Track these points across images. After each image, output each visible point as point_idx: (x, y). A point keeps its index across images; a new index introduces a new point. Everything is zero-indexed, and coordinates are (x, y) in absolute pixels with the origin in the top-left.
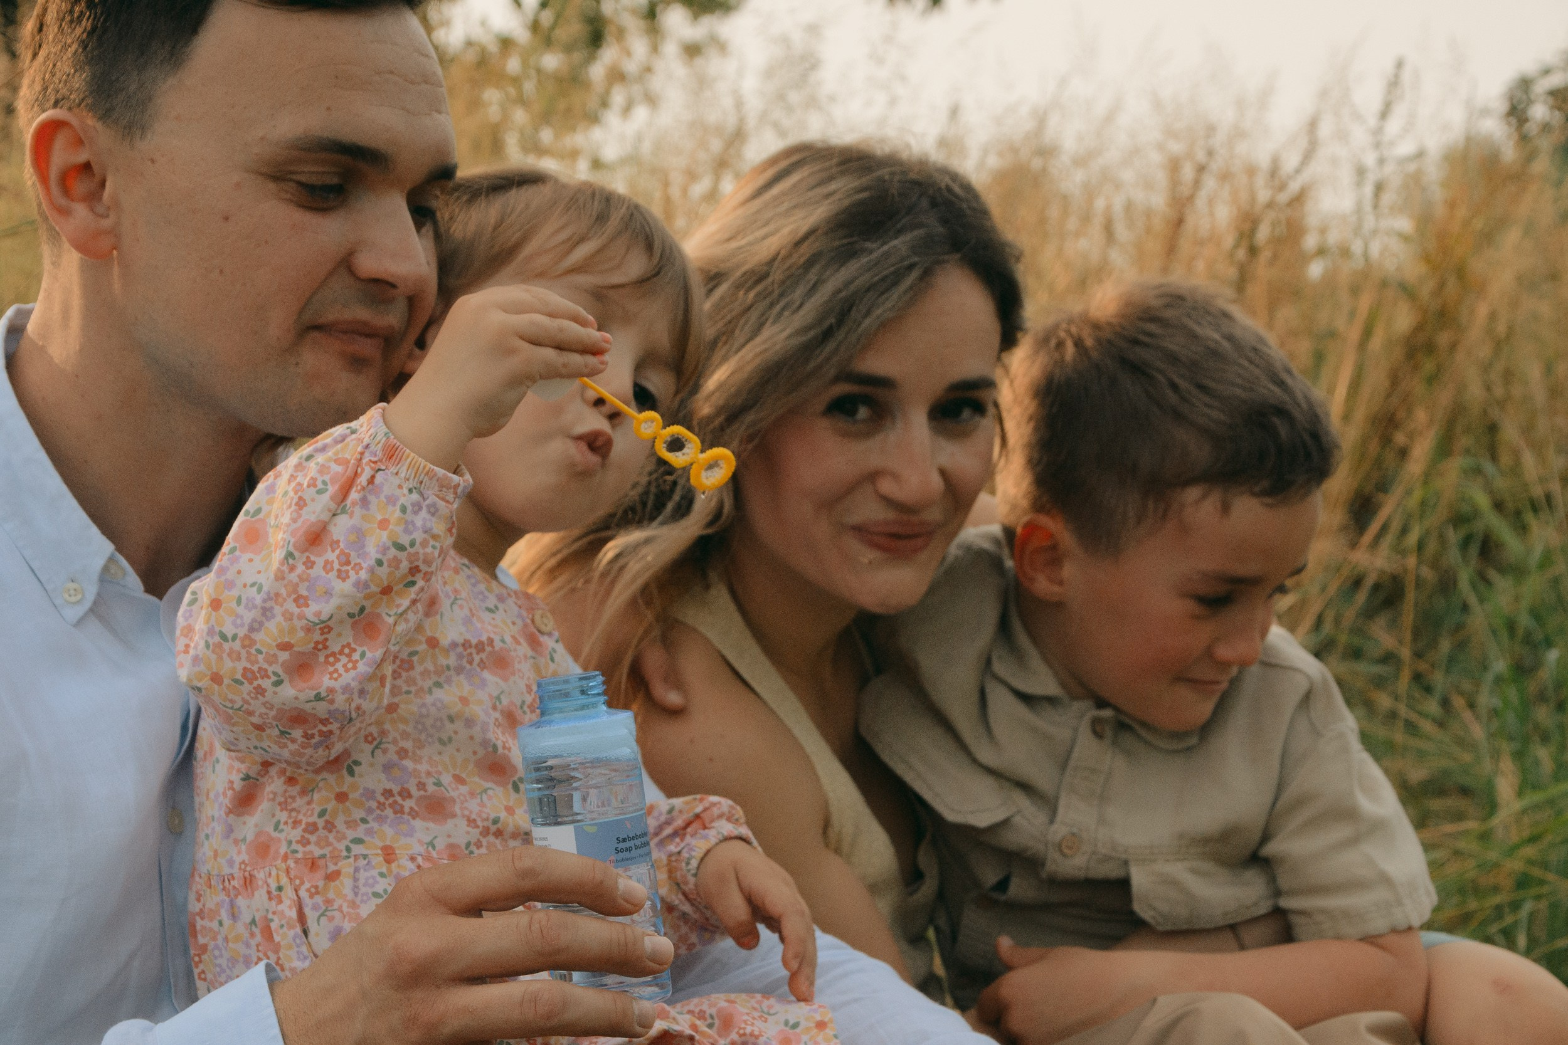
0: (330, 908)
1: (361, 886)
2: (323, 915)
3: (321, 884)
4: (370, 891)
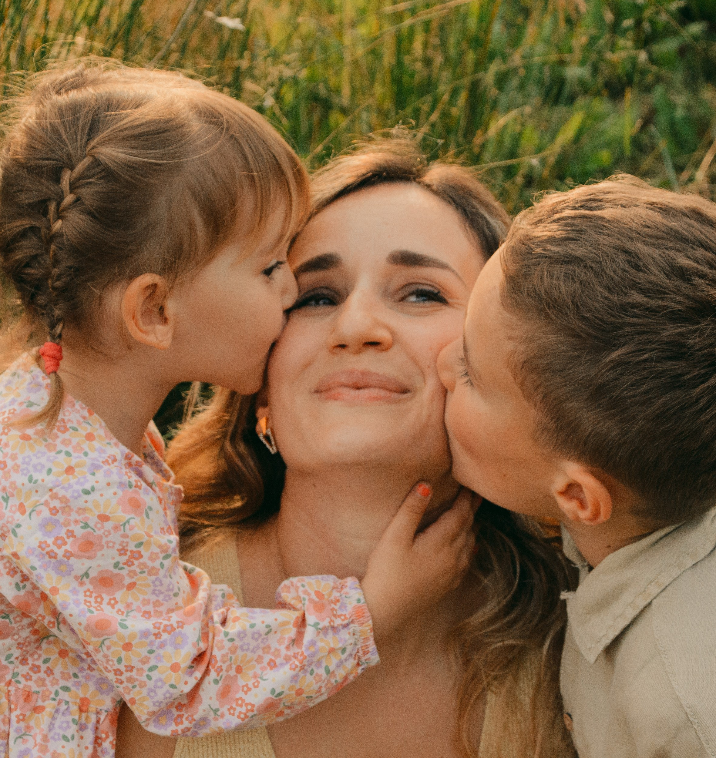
0: (27, 733)
1: (56, 726)
2: (20, 737)
3: (28, 713)
4: (62, 733)
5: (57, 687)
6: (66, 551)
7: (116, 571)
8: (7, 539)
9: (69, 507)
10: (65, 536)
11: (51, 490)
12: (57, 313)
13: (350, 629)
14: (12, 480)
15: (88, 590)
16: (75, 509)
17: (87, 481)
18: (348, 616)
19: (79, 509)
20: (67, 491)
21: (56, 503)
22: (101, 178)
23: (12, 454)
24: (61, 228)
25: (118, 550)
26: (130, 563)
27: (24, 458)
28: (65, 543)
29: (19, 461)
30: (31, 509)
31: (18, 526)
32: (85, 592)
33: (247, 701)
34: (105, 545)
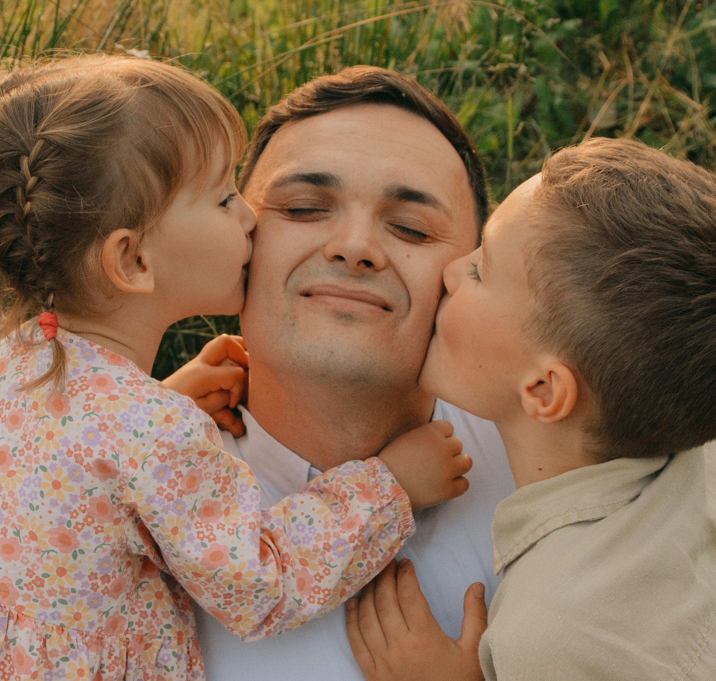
5: (161, 626)
6: (179, 491)
7: (214, 499)
8: (125, 491)
9: (175, 451)
10: (175, 478)
11: (156, 441)
12: (47, 284)
13: (392, 505)
14: (118, 437)
15: (197, 522)
16: (180, 452)
17: (185, 425)
18: (389, 495)
19: (183, 451)
20: (172, 437)
21: (164, 451)
22: (56, 155)
23: (108, 415)
24: (31, 209)
25: (214, 479)
26: (224, 489)
27: (122, 416)
28: (177, 484)
29: (119, 420)
30: (142, 461)
31: (134, 479)
32: (195, 524)
33: (323, 588)
34: (204, 477)
